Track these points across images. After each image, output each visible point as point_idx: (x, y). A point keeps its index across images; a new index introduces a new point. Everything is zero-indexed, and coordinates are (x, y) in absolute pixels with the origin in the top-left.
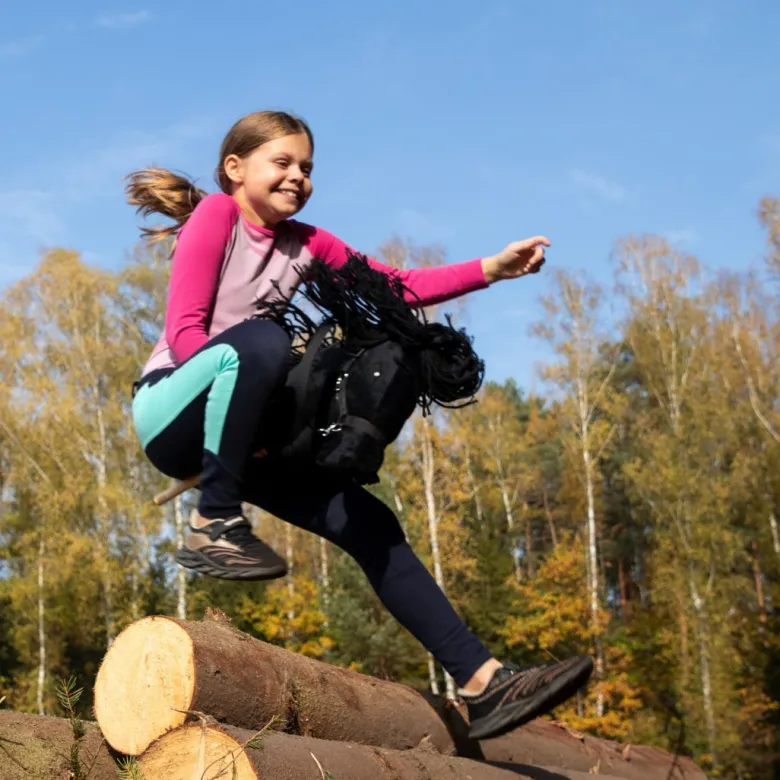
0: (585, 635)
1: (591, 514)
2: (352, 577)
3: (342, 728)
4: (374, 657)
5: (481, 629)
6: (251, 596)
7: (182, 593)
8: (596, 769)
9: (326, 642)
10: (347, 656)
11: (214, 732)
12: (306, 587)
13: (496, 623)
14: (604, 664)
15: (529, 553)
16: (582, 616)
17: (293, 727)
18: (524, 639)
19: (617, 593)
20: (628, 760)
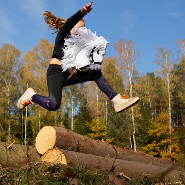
0: (167, 134)
1: (170, 105)
2: (112, 118)
3: (90, 151)
4: (117, 137)
5: (143, 131)
6: (89, 121)
7: (72, 120)
8: (151, 163)
9: (106, 133)
10: (110, 136)
11: (58, 150)
12: (102, 120)
13: (147, 130)
14: (172, 141)
15: (156, 114)
16: (167, 130)
17: (78, 150)
18: (153, 134)
19: (176, 124)
20: (160, 162)
